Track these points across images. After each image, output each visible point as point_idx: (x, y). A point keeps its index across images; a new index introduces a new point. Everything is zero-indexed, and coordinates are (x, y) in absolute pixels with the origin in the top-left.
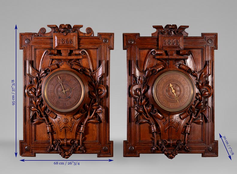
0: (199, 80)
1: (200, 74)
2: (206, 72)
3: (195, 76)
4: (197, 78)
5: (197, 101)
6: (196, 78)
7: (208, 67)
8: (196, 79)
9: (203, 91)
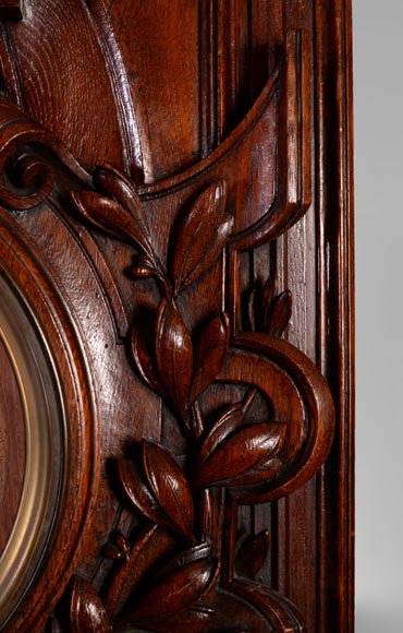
0: (170, 275)
1: (174, 202)
2: (248, 187)
3: (118, 230)
4: (139, 258)
5: (134, 537)
6: (123, 258)
7: (270, 117)
8: (129, 273)
9: (210, 419)
